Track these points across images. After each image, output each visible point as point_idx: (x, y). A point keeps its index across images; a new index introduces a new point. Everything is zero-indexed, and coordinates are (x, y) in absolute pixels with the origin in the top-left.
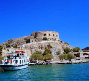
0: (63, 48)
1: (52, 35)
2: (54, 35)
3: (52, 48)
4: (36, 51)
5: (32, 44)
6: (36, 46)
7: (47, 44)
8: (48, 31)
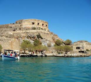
0: (54, 40)
1: (41, 24)
2: (43, 24)
3: (43, 39)
4: (24, 40)
5: (19, 32)
6: (24, 35)
7: (36, 34)
8: (37, 20)
